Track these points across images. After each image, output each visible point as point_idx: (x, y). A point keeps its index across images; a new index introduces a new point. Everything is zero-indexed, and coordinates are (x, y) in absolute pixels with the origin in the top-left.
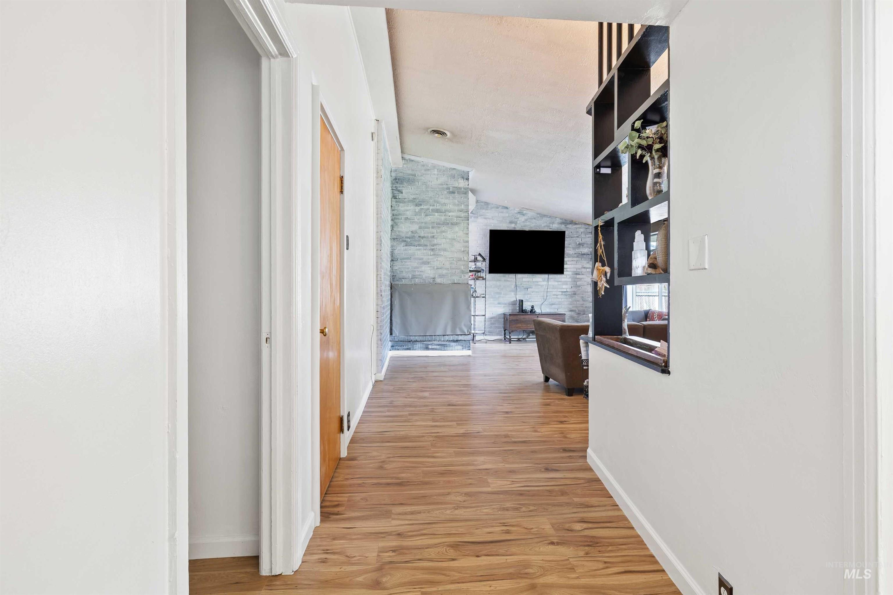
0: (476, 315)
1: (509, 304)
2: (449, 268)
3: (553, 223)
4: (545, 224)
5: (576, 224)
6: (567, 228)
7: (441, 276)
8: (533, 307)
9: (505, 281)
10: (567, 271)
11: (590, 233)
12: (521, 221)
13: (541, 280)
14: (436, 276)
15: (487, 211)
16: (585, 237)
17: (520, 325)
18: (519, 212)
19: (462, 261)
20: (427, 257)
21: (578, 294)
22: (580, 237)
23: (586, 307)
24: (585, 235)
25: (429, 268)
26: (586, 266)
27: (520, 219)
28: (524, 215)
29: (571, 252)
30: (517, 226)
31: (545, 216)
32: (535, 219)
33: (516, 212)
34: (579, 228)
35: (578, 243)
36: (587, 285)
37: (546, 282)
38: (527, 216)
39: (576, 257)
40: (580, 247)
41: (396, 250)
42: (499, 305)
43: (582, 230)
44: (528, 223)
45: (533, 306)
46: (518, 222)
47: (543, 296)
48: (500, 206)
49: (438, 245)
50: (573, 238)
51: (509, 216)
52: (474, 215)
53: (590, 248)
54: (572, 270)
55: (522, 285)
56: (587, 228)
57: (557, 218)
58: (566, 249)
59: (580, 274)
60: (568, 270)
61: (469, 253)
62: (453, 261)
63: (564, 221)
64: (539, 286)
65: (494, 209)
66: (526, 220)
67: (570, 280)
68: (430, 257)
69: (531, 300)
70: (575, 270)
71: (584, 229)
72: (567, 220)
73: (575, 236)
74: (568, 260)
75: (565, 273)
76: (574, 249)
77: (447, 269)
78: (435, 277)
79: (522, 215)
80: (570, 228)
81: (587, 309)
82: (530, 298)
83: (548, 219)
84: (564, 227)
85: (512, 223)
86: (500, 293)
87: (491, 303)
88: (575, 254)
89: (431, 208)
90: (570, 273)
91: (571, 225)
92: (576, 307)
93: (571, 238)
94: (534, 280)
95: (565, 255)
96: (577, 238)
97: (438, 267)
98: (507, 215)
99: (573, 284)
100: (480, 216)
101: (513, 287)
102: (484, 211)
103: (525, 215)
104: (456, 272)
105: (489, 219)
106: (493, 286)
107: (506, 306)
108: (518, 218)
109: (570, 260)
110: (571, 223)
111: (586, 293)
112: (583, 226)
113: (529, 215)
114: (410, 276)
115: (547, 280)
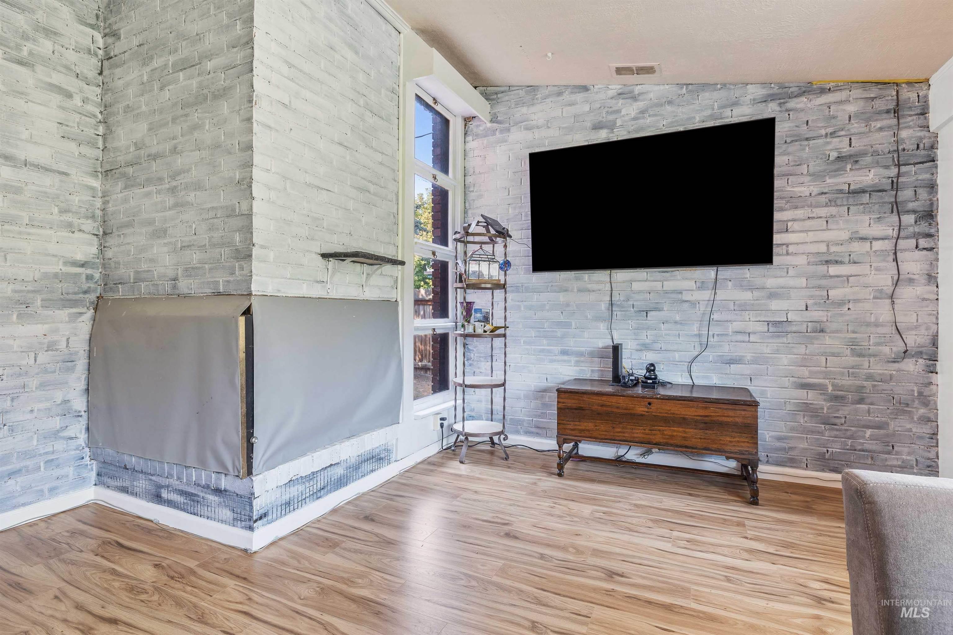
0: (466, 383)
1: (592, 354)
2: (207, 244)
3: (736, 104)
4: (709, 112)
5: (823, 91)
6: (787, 110)
7: (190, 271)
8: (651, 368)
9: (579, 290)
10: (788, 254)
11: (888, 112)
12: (627, 118)
13: (691, 284)
14: (180, 272)
15: (533, 109)
16: (865, 130)
17: (590, 424)
18: (620, 94)
19: (236, 216)
20: (162, 214)
21: (837, 331)
22: (842, 133)
23: (869, 377)
24: (868, 121)
25: (165, 249)
26: (865, 231)
27: (624, 112)
28: (635, 98)
29: (802, 189)
30: (617, 133)
31: (704, 86)
32: (670, 102)
33: (611, 93)
34: (841, 102)
35: (833, 155)
36: (875, 298)
37: (710, 291)
38: (644, 100)
39: (826, 205)
40: (843, 169)
41: (110, 205)
42: (566, 358)
43: (851, 108)
44: (649, 120)
45: (652, 365)
46: (619, 122)
47: (699, 336)
48: (567, 87)
49: (184, 172)
50: (811, 142)
51: (591, 111)
52: (502, 125)
53: (887, 167)
54: (813, 248)
55: (631, 303)
56: (873, 99)
57: (749, 86)
58: (777, 183)
59: (842, 263)
60: (791, 249)
61: (251, 187)
62: (216, 220)
63: (776, 90)
64: (686, 305)
65: (550, 99)
66: (643, 112)
67: (803, 282)
68: (168, 214)
69: (657, 346)
70: (823, 248)
71: (861, 103)
72: (787, 85)
73: (823, 132)
74: (790, 218)
75: (775, 259)
76: (817, 176)
77: (202, 248)
78: (177, 275)
79: (629, 100)
80: (802, 110)
81: (874, 386)
82: (654, 342)
83: (716, 95)
84: (778, 109)
85: (601, 128)
86: (567, 325)
87: (542, 351)
88: (823, 193)
89: (172, 59)
90: (802, 260)
91: (804, 99)
92: (826, 375)
93: (806, 143)
94: (670, 285)
95: (777, 203)
96: (828, 140)
97: (184, 244)
98: (587, 108)
99: (811, 297)
100: (516, 124)
101: (604, 306)
102: (524, 110)
103: (640, 98)
104: (221, 255)
105: (538, 127)
106: (547, 308)
107: (582, 359)
108: (618, 111)
109: (802, 217)
110: (804, 92)
111: (873, 329)
112: (857, 93)
113: (651, 95)
114: (132, 274)
115: (711, 285)
